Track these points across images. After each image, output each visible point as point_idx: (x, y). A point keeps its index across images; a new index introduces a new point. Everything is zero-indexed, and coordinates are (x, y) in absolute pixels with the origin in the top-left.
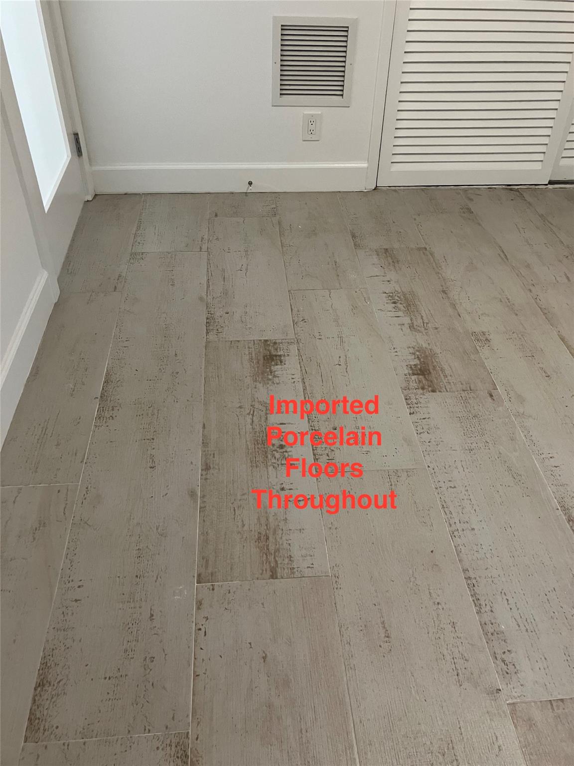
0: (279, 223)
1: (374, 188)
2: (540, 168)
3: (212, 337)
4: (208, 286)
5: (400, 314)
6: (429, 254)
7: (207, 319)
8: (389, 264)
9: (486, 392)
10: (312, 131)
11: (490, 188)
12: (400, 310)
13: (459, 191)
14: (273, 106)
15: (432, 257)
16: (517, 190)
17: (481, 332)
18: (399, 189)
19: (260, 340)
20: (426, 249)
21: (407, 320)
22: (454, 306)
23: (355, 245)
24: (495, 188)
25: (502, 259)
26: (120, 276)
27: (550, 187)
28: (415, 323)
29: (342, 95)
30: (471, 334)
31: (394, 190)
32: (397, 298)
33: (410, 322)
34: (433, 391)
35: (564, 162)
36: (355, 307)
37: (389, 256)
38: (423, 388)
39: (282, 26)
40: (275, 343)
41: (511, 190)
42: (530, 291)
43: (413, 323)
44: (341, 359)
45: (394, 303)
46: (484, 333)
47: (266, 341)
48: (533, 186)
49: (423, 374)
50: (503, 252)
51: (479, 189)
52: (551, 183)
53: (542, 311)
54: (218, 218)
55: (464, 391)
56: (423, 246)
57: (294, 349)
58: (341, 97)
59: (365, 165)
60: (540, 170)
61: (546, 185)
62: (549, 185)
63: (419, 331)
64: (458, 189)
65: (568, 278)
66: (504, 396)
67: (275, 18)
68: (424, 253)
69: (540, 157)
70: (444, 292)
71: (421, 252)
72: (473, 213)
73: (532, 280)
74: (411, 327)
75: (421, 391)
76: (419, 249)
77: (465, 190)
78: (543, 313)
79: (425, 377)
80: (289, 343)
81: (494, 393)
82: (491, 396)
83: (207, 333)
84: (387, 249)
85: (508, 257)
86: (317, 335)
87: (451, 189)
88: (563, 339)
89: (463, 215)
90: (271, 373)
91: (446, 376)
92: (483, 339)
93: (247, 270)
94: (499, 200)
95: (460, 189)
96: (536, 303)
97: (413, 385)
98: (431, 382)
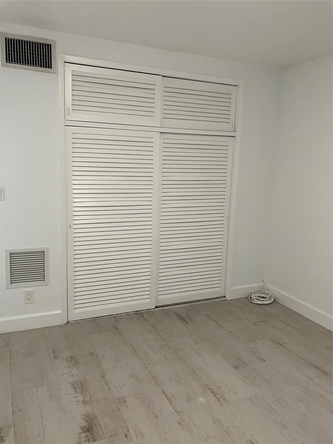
0: (10, 351)
1: (66, 323)
2: (150, 301)
6: (95, 356)
8: (73, 365)
9: (124, 434)
10: (29, 299)
11: (128, 314)
12: (77, 393)
13: (112, 318)
14: (6, 289)
15: (97, 357)
16: (141, 313)
17: (122, 397)
18: (80, 321)
20: (93, 353)
21: (81, 398)
22: (107, 384)
23: (54, 357)
24: (130, 314)
25: (133, 352)
28: (86, 399)
30: (116, 400)
31: (77, 322)
32: (76, 385)
34: (95, 441)
35: (160, 297)
36: (51, 396)
37: (73, 361)
38: (89, 441)
39: (10, 253)
41: (138, 313)
42: (147, 368)
43: (84, 400)
45: (74, 389)
46: (123, 398)
48: (149, 310)
50: (134, 348)
51: (122, 315)
52: (156, 307)
53: (153, 378)
55: (111, 436)
56: (92, 352)
58: (44, 281)
59: (60, 312)
60: (149, 302)
61: (154, 309)
62: (155, 309)
63: (88, 404)
64: (111, 317)
65: (165, 357)
66: (133, 435)
67: (6, 250)
68: (92, 356)
69: (148, 296)
70: (102, 377)
71: (91, 355)
72: (118, 329)
73: (148, 362)
74: (84, 402)
76: (90, 354)
77: (115, 317)
78: (154, 379)
79: (90, 433)
81: (128, 434)
82: (126, 436)
84: (72, 357)
85: (136, 351)
87: (108, 317)
88: (164, 393)
89: (113, 331)
91: (102, 429)
92: (122, 401)
94: (132, 320)
95: (112, 317)
96: (150, 374)
97: (83, 439)
98: (93, 435)
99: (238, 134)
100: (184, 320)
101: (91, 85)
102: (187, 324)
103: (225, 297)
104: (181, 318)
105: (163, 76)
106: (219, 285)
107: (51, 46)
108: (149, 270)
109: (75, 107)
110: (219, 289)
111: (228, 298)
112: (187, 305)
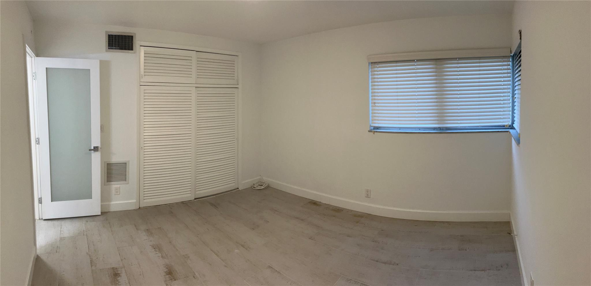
1: (139, 208)
3: (93, 268)
4: (89, 248)
5: (157, 252)
6: (162, 229)
7: (91, 261)
8: (150, 235)
9: (192, 276)
10: (117, 192)
11: (177, 203)
12: (157, 251)
14: (104, 185)
15: (164, 230)
16: (185, 203)
17: (186, 254)
19: (111, 268)
20: (161, 227)
22: (174, 246)
23: (137, 229)
25: (186, 227)
26: (57, 247)
27: (195, 200)
28: (163, 255)
29: (126, 181)
31: (146, 208)
32: (155, 247)
33: (161, 255)
34: (175, 280)
35: (197, 192)
36: (141, 252)
37: (149, 232)
38: (171, 280)
39: (107, 163)
40: (116, 269)
41: (184, 203)
42: (198, 236)
44: (141, 273)
45: (154, 249)
47: (113, 268)
48: (190, 201)
49: (170, 274)
50: (186, 225)
52: (195, 199)
54: (88, 223)
55: (185, 278)
56: (159, 227)
57: (124, 271)
59: (135, 201)
60: (190, 195)
63: (165, 258)
65: (208, 229)
66: (198, 276)
67: (105, 162)
68: (160, 229)
69: (190, 192)
73: (197, 233)
74: (162, 257)
75: (171, 281)
78: (204, 243)
79: (171, 276)
80: (121, 268)
81: (195, 276)
83: (92, 266)
84: (148, 229)
85: (188, 226)
86: (130, 264)
88: (212, 250)
90: (117, 281)
91: (178, 273)
93: (101, 241)
94: (180, 207)
96: (201, 240)
97: (168, 279)
98: (174, 276)
99: (240, 86)
100: (215, 206)
101: (155, 59)
102: (217, 207)
103: (238, 188)
104: (212, 205)
105: (196, 51)
106: (234, 181)
107: (133, 36)
108: (190, 175)
109: (146, 74)
110: (234, 184)
111: (240, 189)
112: (215, 196)
